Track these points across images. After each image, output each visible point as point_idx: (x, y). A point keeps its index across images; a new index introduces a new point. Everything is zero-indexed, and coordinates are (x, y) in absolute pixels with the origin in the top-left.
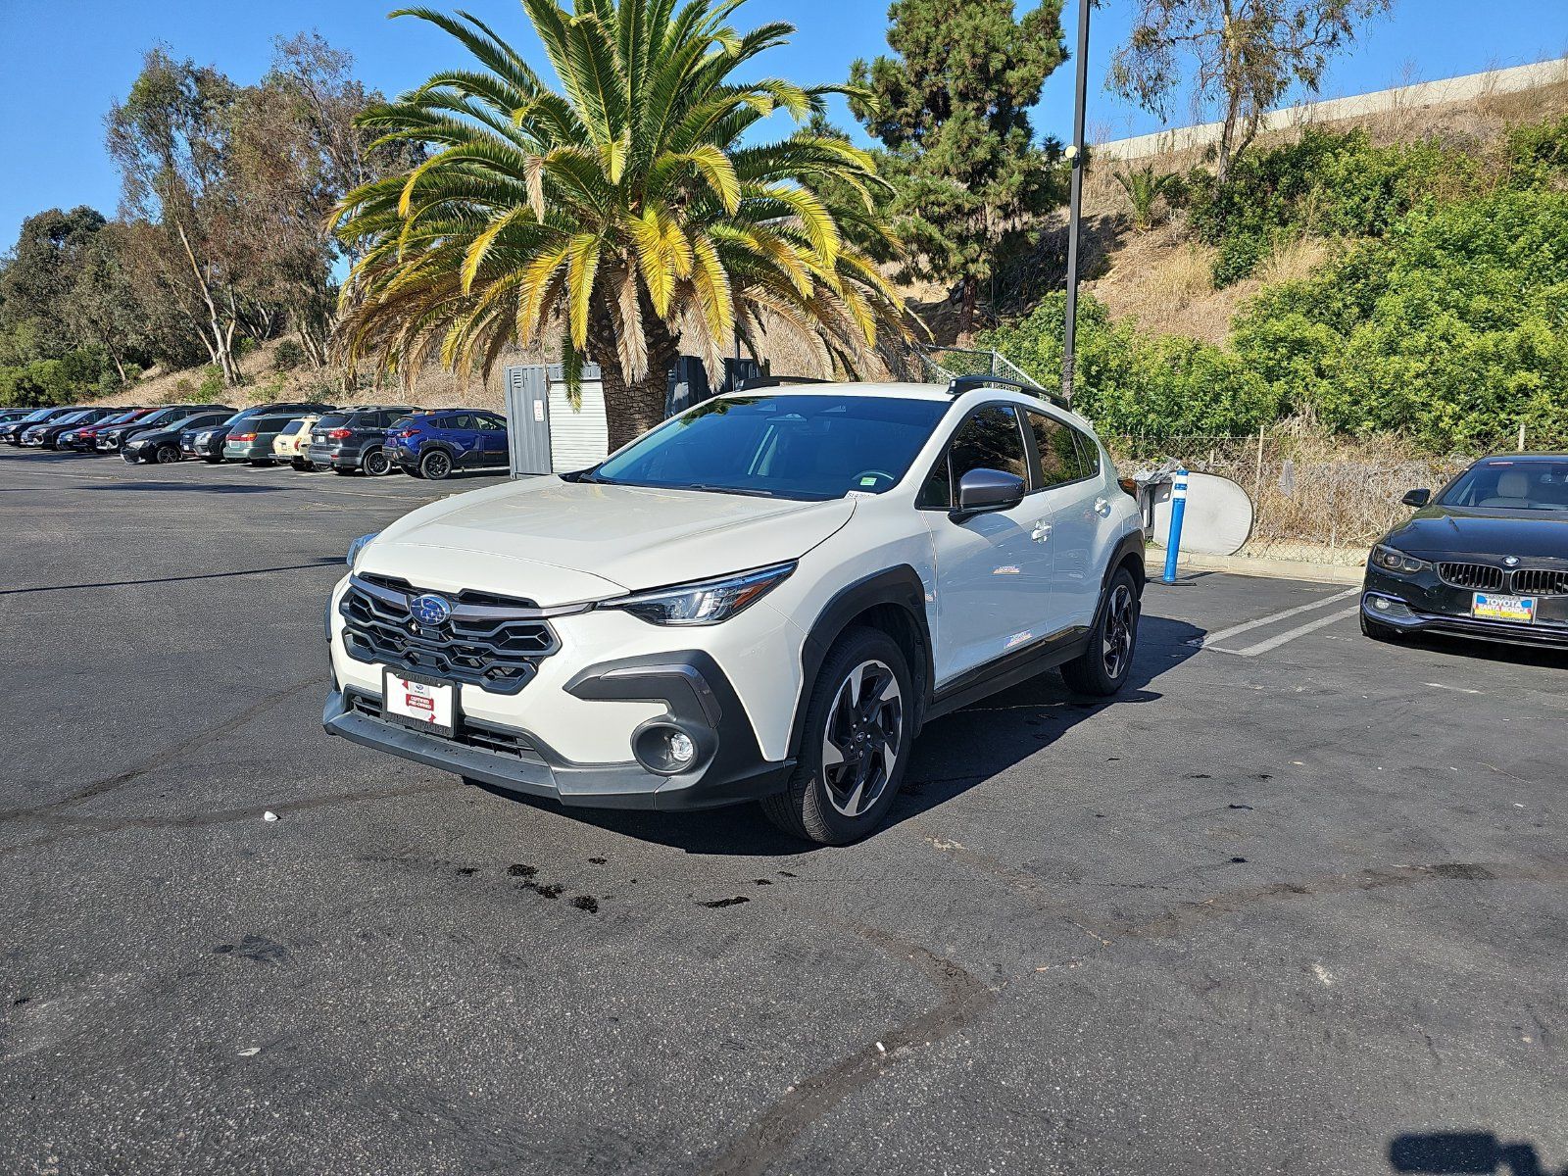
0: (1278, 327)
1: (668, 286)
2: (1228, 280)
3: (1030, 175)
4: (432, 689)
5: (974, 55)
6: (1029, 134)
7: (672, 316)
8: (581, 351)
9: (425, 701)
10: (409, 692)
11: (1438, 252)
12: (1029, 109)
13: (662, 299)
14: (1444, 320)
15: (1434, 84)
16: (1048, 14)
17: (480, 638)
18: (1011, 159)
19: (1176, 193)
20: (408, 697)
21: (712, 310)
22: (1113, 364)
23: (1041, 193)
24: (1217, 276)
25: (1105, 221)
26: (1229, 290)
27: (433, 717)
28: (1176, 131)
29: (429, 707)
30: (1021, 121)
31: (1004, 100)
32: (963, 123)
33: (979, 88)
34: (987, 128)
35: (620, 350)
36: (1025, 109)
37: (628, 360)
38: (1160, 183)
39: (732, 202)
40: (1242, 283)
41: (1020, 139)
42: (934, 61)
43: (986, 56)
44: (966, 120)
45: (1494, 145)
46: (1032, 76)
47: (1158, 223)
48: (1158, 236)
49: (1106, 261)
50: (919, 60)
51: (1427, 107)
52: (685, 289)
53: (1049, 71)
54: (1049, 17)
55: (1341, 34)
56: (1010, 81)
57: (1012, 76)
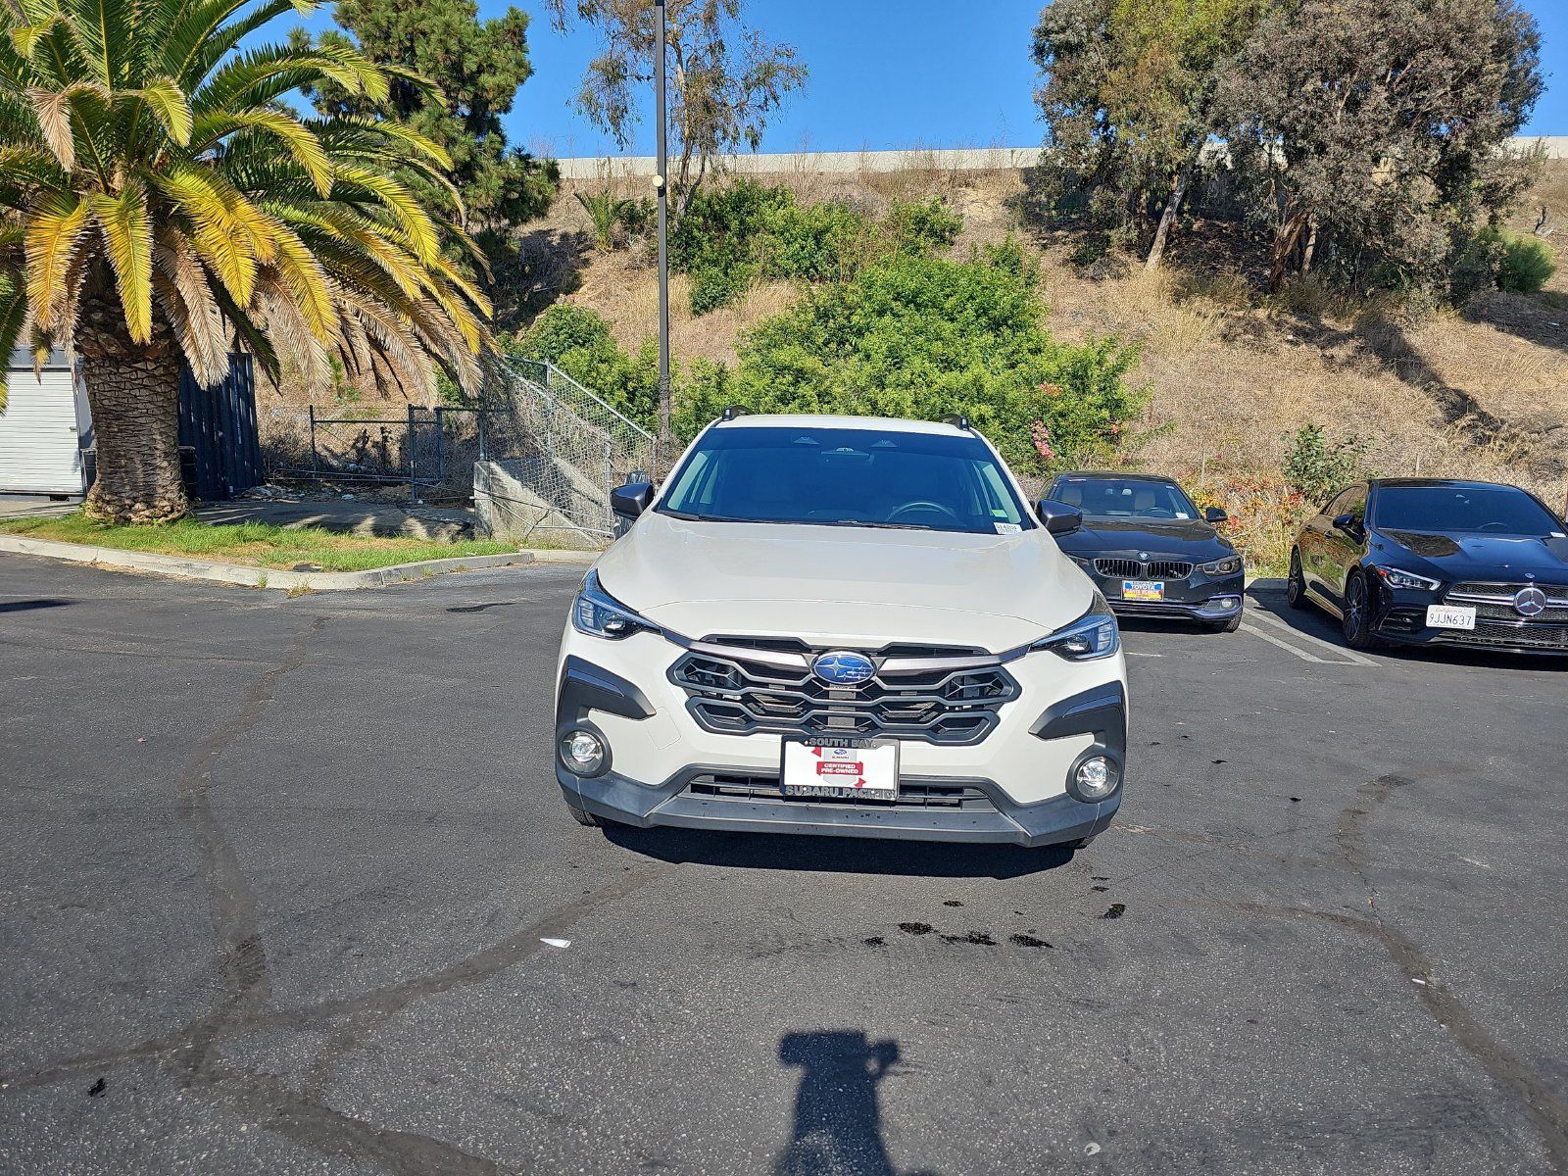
0: (783, 356)
1: (248, 271)
2: (705, 308)
3: (509, 183)
4: (859, 751)
5: (447, 51)
6: (503, 142)
7: (254, 305)
8: (143, 343)
9: (849, 766)
10: (821, 760)
11: (894, 304)
12: (501, 116)
13: (241, 288)
14: (917, 363)
15: (828, 154)
16: (516, 26)
17: (918, 691)
18: (487, 161)
19: (633, 219)
20: (820, 765)
21: (308, 305)
22: (647, 382)
23: (517, 203)
24: (695, 304)
25: (565, 237)
26: (707, 316)
27: (862, 782)
28: (612, 159)
29: (856, 771)
30: (494, 126)
31: (479, 104)
32: (438, 120)
33: (453, 86)
34: (462, 128)
35: (186, 343)
36: (497, 116)
37: (199, 357)
38: (618, 208)
39: (323, 184)
40: (717, 312)
41: (497, 146)
42: (396, 47)
43: (461, 55)
44: (441, 116)
45: (882, 214)
46: (509, 85)
47: (618, 245)
48: (621, 258)
49: (577, 277)
50: (380, 44)
51: (821, 174)
52: (266, 275)
53: (521, 81)
54: (517, 30)
55: (771, 102)
56: (486, 85)
57: (486, 80)
